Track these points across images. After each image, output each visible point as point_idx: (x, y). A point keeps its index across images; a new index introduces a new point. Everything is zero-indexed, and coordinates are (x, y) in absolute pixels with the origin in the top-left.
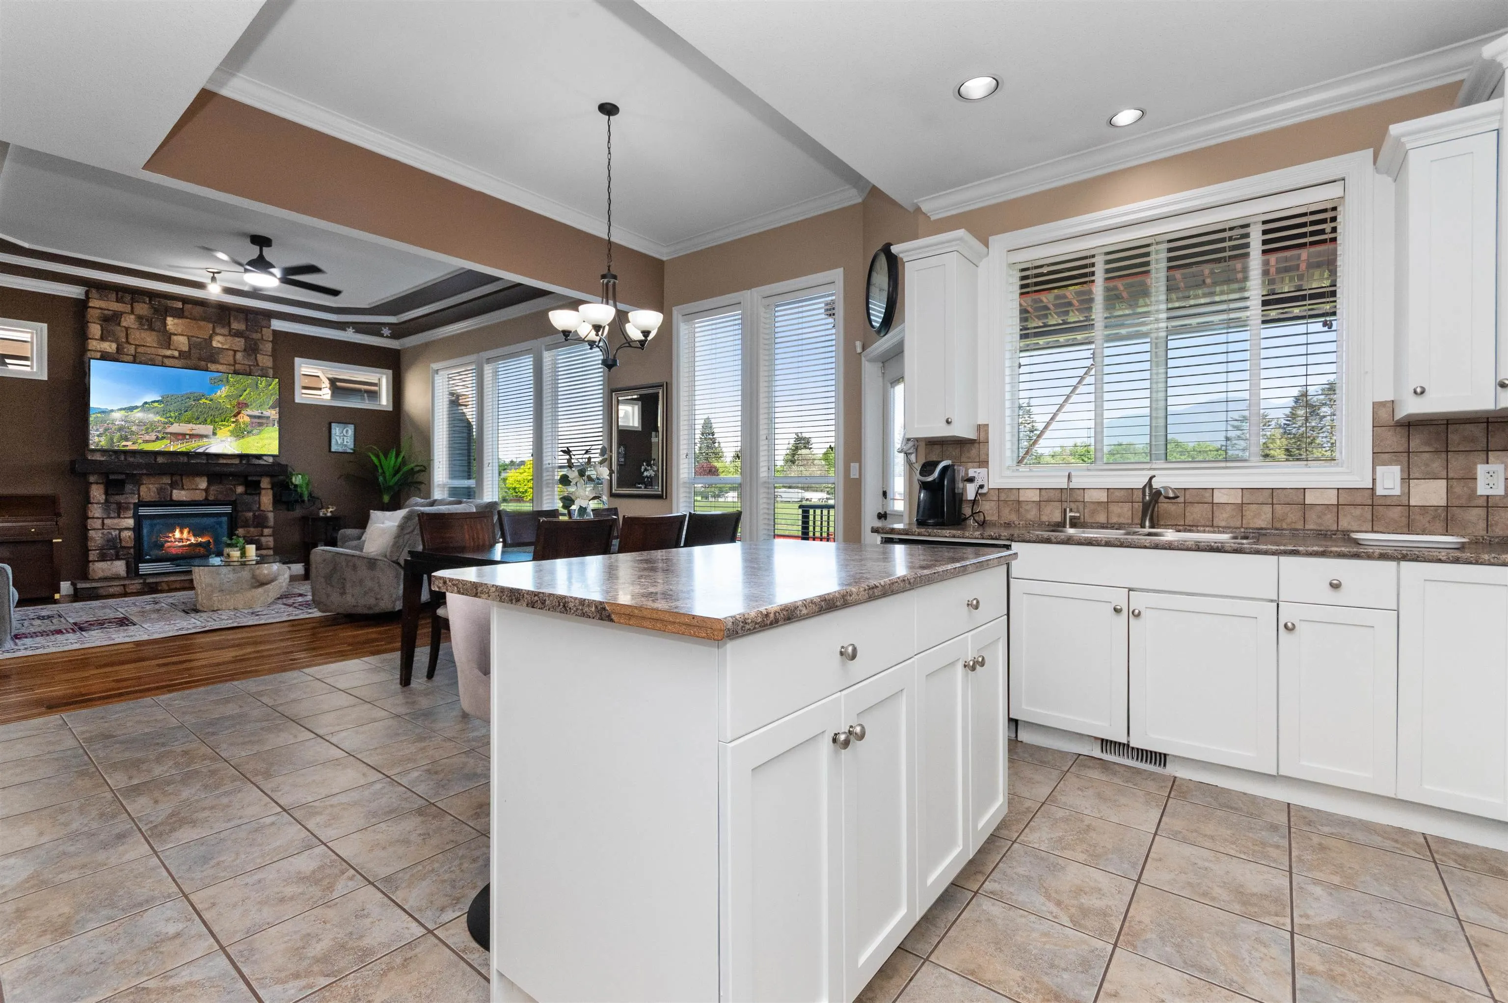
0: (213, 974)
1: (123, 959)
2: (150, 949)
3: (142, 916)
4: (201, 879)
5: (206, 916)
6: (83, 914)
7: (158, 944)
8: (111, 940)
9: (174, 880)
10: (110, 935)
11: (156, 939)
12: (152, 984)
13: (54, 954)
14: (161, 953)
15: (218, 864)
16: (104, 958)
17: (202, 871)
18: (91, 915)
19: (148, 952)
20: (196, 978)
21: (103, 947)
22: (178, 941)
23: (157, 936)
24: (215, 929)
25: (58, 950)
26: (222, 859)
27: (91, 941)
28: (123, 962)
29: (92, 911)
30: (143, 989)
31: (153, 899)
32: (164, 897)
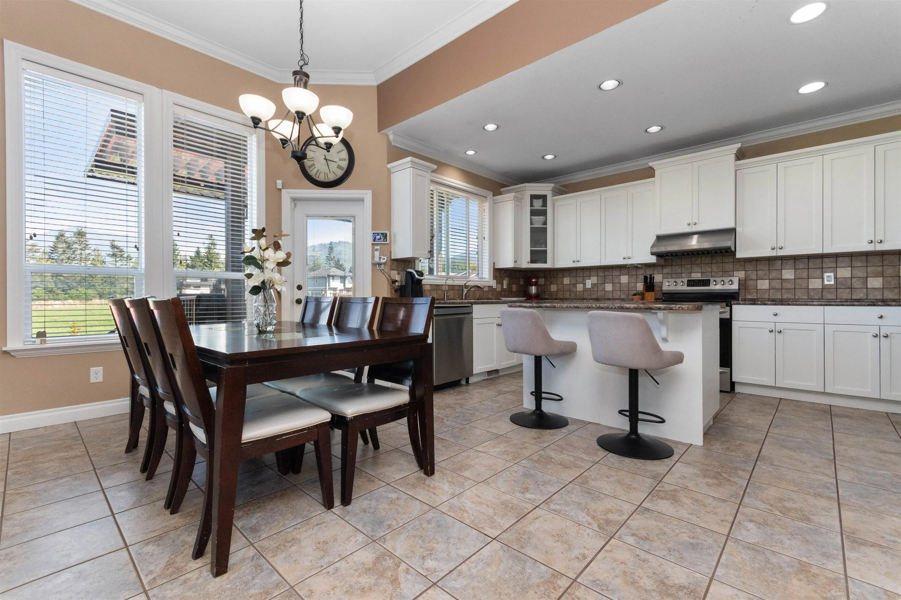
0: (753, 500)
1: (782, 530)
2: (767, 524)
3: (758, 543)
4: (711, 537)
5: (731, 519)
6: (788, 570)
7: (763, 524)
8: (781, 542)
9: (723, 549)
10: (781, 546)
11: (761, 526)
12: (777, 513)
13: (812, 557)
14: (764, 520)
15: (693, 538)
16: (789, 536)
17: (706, 541)
18: (783, 565)
19: (770, 524)
20: (760, 503)
21: (787, 542)
22: (753, 519)
23: (760, 527)
24: (735, 511)
25: (810, 558)
26: (688, 539)
27: (791, 549)
28: (782, 528)
29: (781, 567)
30: (782, 513)
31: (744, 547)
32: (738, 543)
